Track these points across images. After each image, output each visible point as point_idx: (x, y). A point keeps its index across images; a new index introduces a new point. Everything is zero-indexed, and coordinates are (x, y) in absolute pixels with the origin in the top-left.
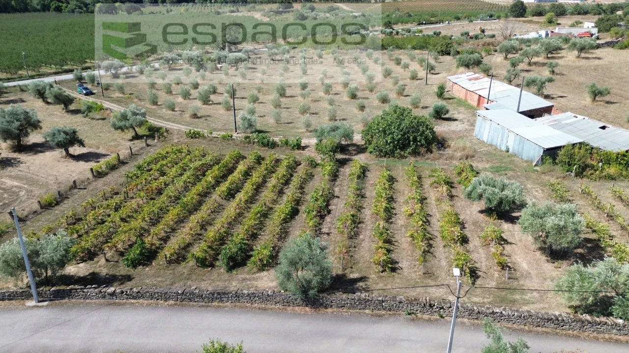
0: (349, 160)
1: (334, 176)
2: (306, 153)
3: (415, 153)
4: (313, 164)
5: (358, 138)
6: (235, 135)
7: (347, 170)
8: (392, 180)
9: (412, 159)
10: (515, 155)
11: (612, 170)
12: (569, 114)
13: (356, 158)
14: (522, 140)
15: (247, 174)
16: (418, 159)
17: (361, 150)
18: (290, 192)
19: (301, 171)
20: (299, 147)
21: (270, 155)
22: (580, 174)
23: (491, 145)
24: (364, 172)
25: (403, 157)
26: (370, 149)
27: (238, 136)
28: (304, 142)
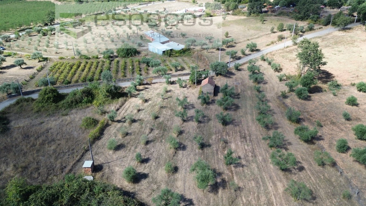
0: (114, 60)
1: (110, 64)
2: (100, 59)
3: (131, 56)
4: (103, 62)
5: (115, 54)
6: (76, 57)
7: (113, 62)
8: (126, 63)
9: (131, 58)
10: (158, 54)
11: (177, 55)
12: (172, 42)
13: (115, 59)
14: (158, 50)
15: (85, 66)
16: (133, 57)
17: (117, 57)
18: (99, 68)
19: (101, 63)
20: (97, 58)
21: (89, 61)
22: (170, 56)
23: (153, 52)
24: (118, 62)
25: (129, 57)
26: (119, 56)
27: (77, 57)
28: (99, 57)
